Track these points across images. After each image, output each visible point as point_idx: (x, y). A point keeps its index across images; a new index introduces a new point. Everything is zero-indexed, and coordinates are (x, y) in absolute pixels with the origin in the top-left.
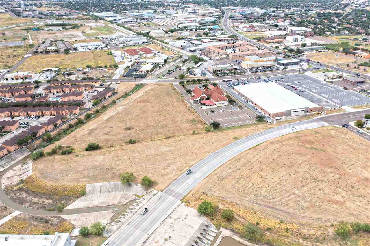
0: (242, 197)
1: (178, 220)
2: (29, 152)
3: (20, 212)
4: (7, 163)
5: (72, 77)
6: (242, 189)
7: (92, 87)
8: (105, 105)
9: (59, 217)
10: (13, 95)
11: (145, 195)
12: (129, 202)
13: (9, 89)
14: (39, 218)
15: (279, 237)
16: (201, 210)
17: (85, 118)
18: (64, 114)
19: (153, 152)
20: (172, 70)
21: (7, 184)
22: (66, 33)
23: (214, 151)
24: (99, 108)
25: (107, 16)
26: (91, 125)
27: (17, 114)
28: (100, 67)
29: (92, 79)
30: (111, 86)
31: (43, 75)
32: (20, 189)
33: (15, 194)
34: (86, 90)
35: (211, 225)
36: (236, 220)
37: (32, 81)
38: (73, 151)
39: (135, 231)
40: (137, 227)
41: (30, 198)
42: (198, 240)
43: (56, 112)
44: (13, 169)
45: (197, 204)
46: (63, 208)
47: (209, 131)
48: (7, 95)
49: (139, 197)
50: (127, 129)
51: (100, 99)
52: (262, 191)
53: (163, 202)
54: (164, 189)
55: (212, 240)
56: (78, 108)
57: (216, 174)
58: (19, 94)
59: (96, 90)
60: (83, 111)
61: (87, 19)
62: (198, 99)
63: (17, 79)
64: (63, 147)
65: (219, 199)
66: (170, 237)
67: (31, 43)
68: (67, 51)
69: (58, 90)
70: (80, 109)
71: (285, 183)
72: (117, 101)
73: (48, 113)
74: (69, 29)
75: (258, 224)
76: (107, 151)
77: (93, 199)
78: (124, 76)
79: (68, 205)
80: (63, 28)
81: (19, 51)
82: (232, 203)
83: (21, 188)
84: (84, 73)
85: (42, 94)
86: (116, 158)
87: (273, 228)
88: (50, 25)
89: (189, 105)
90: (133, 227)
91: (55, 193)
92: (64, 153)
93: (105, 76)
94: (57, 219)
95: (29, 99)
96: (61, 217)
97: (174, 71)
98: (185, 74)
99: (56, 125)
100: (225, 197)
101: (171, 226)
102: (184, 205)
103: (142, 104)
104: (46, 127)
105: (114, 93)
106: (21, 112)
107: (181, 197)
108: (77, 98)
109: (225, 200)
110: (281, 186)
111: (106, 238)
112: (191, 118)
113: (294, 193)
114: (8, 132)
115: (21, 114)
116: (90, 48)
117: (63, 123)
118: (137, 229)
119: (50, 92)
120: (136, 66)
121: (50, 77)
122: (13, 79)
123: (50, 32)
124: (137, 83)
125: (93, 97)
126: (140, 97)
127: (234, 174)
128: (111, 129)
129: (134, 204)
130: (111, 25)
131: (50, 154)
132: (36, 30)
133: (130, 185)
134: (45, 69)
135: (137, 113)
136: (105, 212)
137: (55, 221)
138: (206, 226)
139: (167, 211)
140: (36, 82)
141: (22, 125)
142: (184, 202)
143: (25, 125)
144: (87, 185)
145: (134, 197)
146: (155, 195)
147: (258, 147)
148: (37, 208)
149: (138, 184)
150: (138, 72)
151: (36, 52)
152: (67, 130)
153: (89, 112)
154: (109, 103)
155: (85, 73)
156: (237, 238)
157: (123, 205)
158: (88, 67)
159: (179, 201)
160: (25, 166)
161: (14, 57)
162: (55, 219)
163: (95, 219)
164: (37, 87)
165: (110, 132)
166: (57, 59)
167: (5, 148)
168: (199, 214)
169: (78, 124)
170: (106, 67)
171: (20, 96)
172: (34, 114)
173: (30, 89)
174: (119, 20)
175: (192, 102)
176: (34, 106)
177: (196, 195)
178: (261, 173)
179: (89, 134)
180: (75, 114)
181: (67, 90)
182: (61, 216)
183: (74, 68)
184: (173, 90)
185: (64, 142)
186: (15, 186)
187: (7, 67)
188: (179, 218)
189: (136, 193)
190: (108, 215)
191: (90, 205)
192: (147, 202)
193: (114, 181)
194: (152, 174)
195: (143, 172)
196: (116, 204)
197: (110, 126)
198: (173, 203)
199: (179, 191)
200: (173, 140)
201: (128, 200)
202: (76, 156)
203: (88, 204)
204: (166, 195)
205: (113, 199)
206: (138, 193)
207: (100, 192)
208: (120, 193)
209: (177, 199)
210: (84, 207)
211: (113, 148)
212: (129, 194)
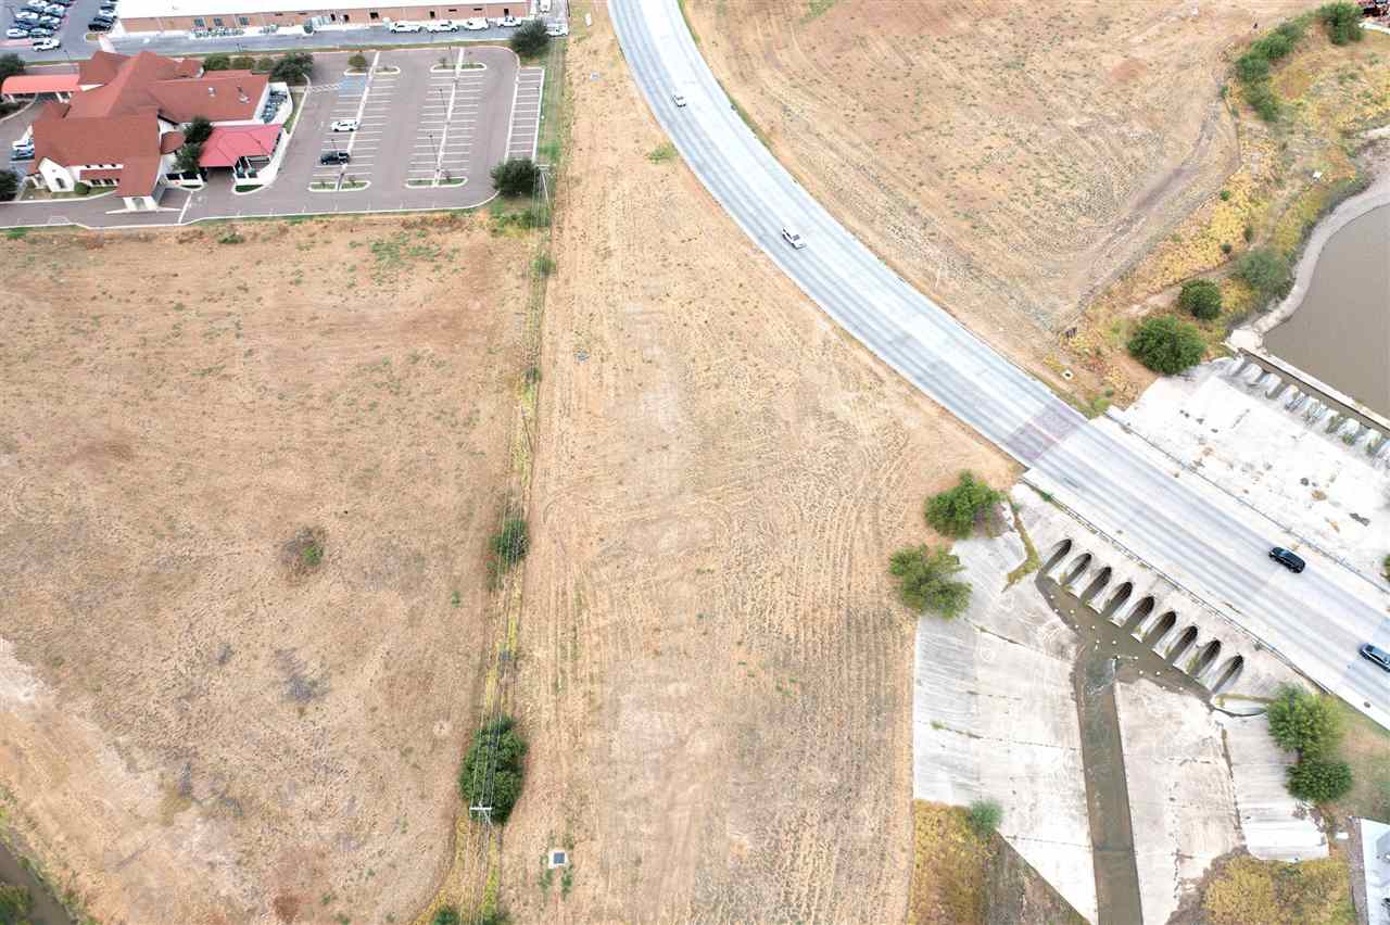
1: (1212, 445)
11: (1024, 539)
49: (1033, 566)
50: (302, 560)
53: (1098, 475)
54: (1008, 457)
71: (1021, 130)
76: (558, 690)
77: (1021, 771)
79: (1056, 900)
89: (172, 227)
90: (1258, 598)
107: (1073, 413)
110: (1035, 142)
113: (1080, 130)
118: (1264, 583)
136: (1122, 715)
142: (1103, 408)
145: (1027, 584)
146: (1046, 498)
147: (757, 119)
149: (952, 553)
159: (1092, 422)
163: (1178, 758)
165: (288, 669)
177: (1066, 363)
188: (1201, 441)
189: (1004, 573)
190: (1146, 702)
191: (1071, 784)
192: (1094, 532)
193: (912, 656)
194: (885, 489)
195: (853, 518)
196: (1069, 668)
197: (191, 663)
198: (1109, 444)
199: (1027, 412)
200: (566, 360)
201: (1044, 615)
202: (558, 886)
203: (1064, 797)
204: (1048, 457)
205: (1028, 677)
206: (1002, 568)
207: (971, 735)
208: (990, 647)
209: (1084, 427)
210: (1086, 819)
211: (539, 654)
212: (1002, 607)
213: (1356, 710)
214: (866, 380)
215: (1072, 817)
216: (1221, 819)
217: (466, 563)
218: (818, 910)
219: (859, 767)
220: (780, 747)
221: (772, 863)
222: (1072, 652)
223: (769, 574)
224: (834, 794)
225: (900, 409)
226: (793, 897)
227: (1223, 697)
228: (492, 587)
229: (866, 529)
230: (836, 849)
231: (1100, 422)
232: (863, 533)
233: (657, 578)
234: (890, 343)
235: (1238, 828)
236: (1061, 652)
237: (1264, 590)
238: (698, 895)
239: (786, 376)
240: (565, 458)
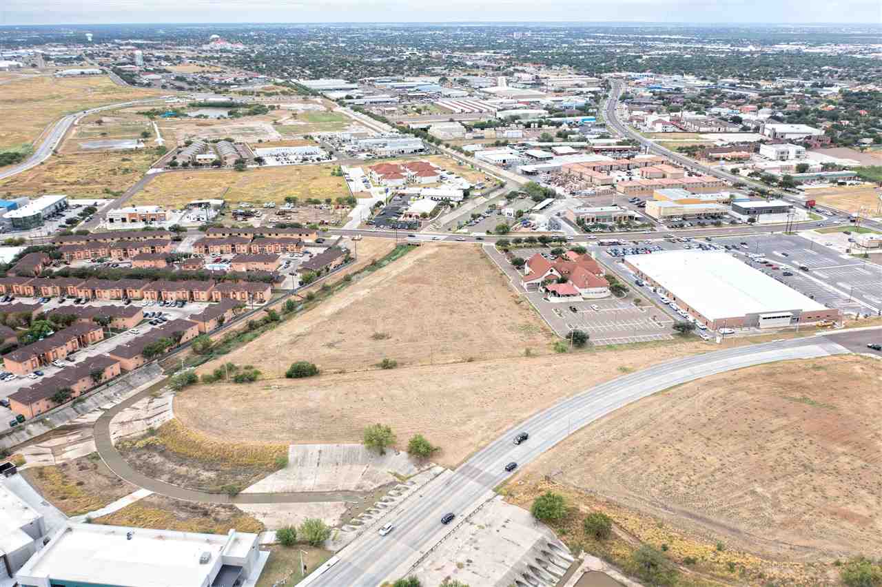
0: (632, 493)
1: (487, 529)
2: (164, 373)
3: (150, 492)
4: (119, 392)
5: (254, 222)
6: (633, 476)
7: (299, 243)
8: (329, 284)
9: (231, 508)
10: (126, 255)
11: (416, 474)
12: (380, 487)
13: (118, 241)
14: (191, 505)
15: (712, 579)
16: (540, 511)
17: (283, 309)
18: (238, 299)
19: (434, 388)
20: (479, 216)
21: (122, 435)
22: (237, 124)
23: (572, 395)
24: (314, 291)
25: (331, 87)
26: (298, 325)
27: (137, 294)
28: (317, 202)
29: (296, 226)
30: (340, 244)
31: (190, 215)
32: (148, 447)
33: (139, 457)
34: (285, 250)
35: (560, 544)
36: (617, 537)
37: (167, 225)
38: (259, 377)
39: (394, 543)
41: (170, 465)
42: (530, 573)
43: (222, 294)
44: (133, 406)
45: (531, 499)
46: (240, 490)
47: (563, 351)
48: (114, 253)
49: (403, 480)
50: (377, 337)
51: (319, 270)
52: (679, 483)
53: (455, 491)
54: (458, 465)
55: (562, 575)
56: (270, 289)
57: (576, 442)
58: (140, 252)
59: (307, 252)
60: (280, 296)
61: (284, 93)
62: (539, 281)
63: (133, 221)
64: (237, 368)
65: (581, 493)
66: (469, 561)
67: (161, 144)
68: (240, 165)
69: (224, 248)
70: (273, 291)
71: (733, 470)
72: (354, 278)
73: (204, 295)
74: (244, 115)
75: (665, 548)
76: (332, 380)
77: (303, 476)
78: (369, 224)
80: (230, 113)
81: (135, 162)
82: (609, 503)
83: (151, 445)
84: (279, 214)
85: (190, 255)
86: (353, 397)
87: (700, 559)
88: (201, 106)
89: (519, 293)
91: (224, 459)
92: (239, 380)
93: (326, 221)
94: (228, 510)
95: (162, 264)
96: (236, 508)
97: (484, 217)
98: (510, 225)
99: (221, 322)
100: (594, 490)
101: (471, 539)
102: (503, 500)
103: (411, 287)
104: (201, 324)
105: (348, 260)
106: (147, 289)
108: (266, 266)
109: (592, 495)
110: (724, 475)
111: (332, 554)
112: (521, 321)
113: (753, 492)
114: (120, 331)
115: (147, 295)
116: (292, 158)
117: (236, 318)
118: (398, 540)
119: (207, 251)
120: (397, 202)
121: (205, 219)
122: (124, 220)
123: (202, 120)
124: (400, 241)
125: (301, 266)
126: (406, 272)
127: (616, 444)
128: (340, 337)
129: (391, 492)
130: (339, 109)
131: (209, 380)
132: (171, 116)
133: (383, 453)
134: (193, 202)
135: (399, 304)
136: (329, 503)
137: (224, 514)
138: (549, 545)
139: (463, 509)
140: (176, 229)
141: (147, 318)
142: (500, 494)
143: (154, 319)
144: (291, 446)
145: (392, 479)
146: (437, 476)
147: (675, 390)
148: (186, 486)
149: (401, 452)
150: (403, 216)
151: (173, 165)
152: (245, 332)
153: (293, 298)
154: (336, 281)
155: (283, 213)
156: (618, 576)
157: (366, 493)
158: (288, 200)
159: (491, 491)
160: (157, 402)
161: (124, 173)
162: (223, 510)
163: (308, 517)
164: (178, 240)
165: (338, 342)
166: (220, 181)
167: (116, 361)
168: (534, 520)
169: (268, 322)
170: (328, 201)
171: (142, 257)
172: (173, 296)
173: (164, 244)
174: (359, 97)
175: (525, 286)
176: (174, 278)
177: (529, 482)
178: (678, 447)
179: (293, 343)
180: (262, 301)
181: (243, 249)
182: (236, 505)
183: (258, 202)
184: (482, 258)
185: (240, 356)
186: (139, 440)
187: (110, 195)
188: (488, 526)
190: (335, 511)
193: (349, 443)
196: (351, 489)
197: (340, 330)
200: (481, 366)
201: (377, 483)
202: (266, 388)
203: (292, 486)
205: (346, 478)
206: (399, 470)
207: (319, 463)
208: (360, 469)
209: (486, 489)
211: (346, 376)
212: (380, 472)
216: (280, 526)
227: (337, 531)
228: (372, 366)
231: (491, 493)
240: (431, 371)
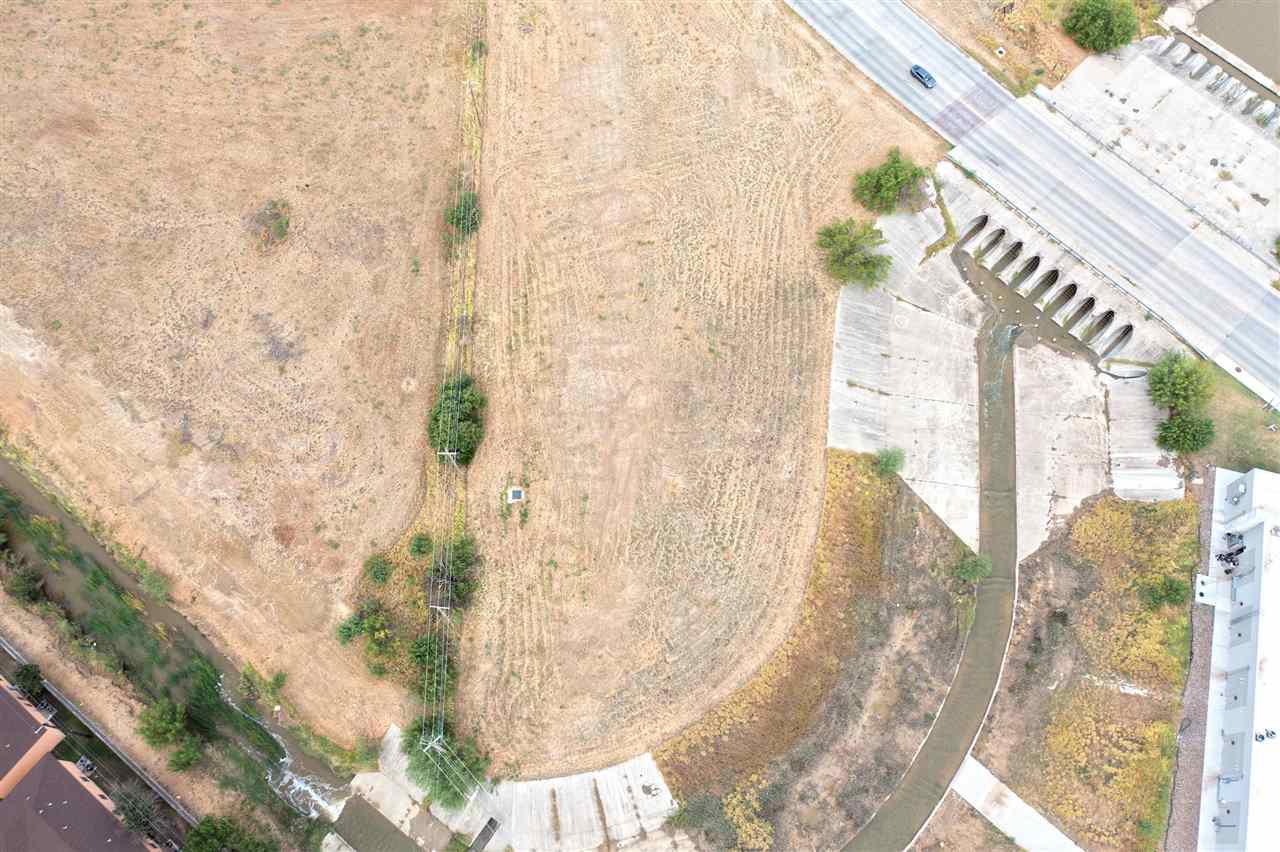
1: (1132, 124)
9: (1029, 568)
11: (944, 214)
14: (1026, 656)
38: (446, 540)
39: (1170, 264)
40: (1154, 259)
49: (951, 238)
50: (271, 231)
53: (1020, 153)
54: (935, 135)
66: (1215, 162)
76: (512, 351)
77: (923, 424)
79: (945, 530)
83: (764, 803)
90: (1154, 272)
94: (1039, 574)
101: (1158, 151)
102: (1052, 87)
107: (1001, 92)
118: (1162, 259)
128: (231, 325)
145: (943, 258)
146: (968, 174)
149: (876, 227)
159: (1021, 101)
163: (1064, 414)
177: (1001, 40)
182: (1021, 557)
188: (1122, 121)
189: (923, 247)
190: (1040, 364)
191: (967, 436)
192: (1010, 209)
193: (833, 322)
194: (817, 165)
195: (785, 194)
196: (974, 333)
197: (177, 326)
198: (1033, 123)
199: (957, 89)
200: (512, 34)
201: (957, 286)
202: (516, 518)
203: (959, 446)
204: (976, 136)
205: (936, 341)
206: (922, 241)
207: (881, 393)
208: (904, 314)
209: (1011, 106)
210: (977, 465)
211: (494, 318)
212: (919, 277)
213: (1226, 374)
214: (805, 54)
215: (966, 463)
216: (1095, 466)
217: (423, 234)
218: (740, 537)
219: (780, 419)
220: (710, 402)
221: (700, 499)
222: (979, 319)
223: (706, 246)
224: (757, 443)
225: (835, 85)
226: (719, 528)
227: (1112, 361)
228: (448, 256)
229: (797, 204)
230: (758, 488)
231: (1027, 101)
232: (794, 207)
233: (601, 249)
234: (829, 17)
235: (1108, 473)
236: (969, 319)
237: (1162, 265)
238: (637, 525)
239: (726, 51)
240: (513, 133)
